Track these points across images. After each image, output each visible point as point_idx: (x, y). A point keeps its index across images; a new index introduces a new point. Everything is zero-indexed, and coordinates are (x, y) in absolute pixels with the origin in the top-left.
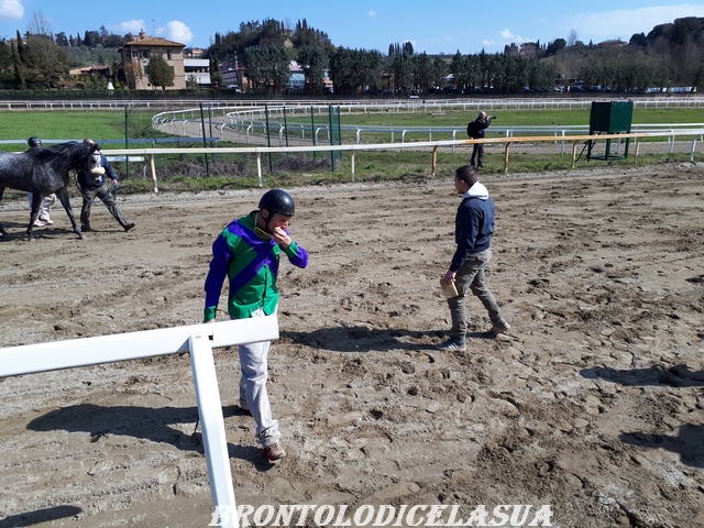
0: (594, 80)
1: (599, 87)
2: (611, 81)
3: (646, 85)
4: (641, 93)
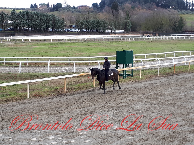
0: (82, 27)
2: (90, 27)
3: (105, 29)
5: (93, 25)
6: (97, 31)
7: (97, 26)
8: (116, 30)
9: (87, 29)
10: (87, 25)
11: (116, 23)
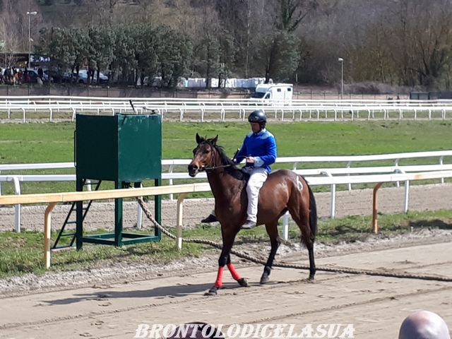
0: (69, 58)
1: (83, 73)
2: (106, 61)
3: (178, 72)
4: (169, 88)
5: (118, 52)
6: (139, 80)
7: (137, 57)
8: (230, 77)
9: (90, 73)
10: (91, 52)
11: (226, 44)
